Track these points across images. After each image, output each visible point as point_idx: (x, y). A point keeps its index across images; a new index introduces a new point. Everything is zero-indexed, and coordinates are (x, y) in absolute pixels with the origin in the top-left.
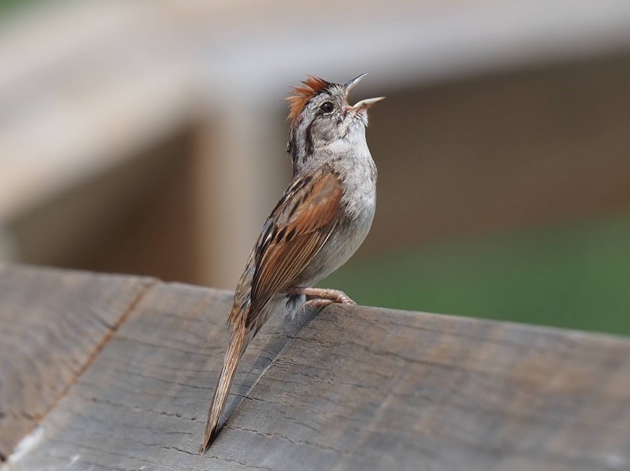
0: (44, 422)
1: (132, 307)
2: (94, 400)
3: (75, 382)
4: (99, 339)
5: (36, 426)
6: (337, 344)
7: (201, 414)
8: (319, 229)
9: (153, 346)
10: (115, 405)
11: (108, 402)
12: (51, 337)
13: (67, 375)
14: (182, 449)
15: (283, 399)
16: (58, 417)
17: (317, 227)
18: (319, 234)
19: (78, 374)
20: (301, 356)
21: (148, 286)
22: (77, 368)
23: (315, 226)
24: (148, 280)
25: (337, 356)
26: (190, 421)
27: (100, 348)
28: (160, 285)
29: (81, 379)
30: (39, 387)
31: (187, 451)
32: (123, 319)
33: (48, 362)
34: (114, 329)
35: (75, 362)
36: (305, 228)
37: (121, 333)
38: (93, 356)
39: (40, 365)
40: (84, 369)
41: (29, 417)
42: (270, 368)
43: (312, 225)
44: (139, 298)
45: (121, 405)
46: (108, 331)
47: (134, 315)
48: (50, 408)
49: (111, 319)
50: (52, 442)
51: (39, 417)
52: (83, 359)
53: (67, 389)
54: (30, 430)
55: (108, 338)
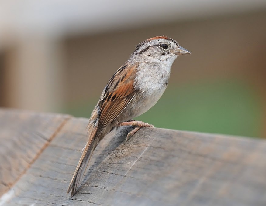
0: (14, 187)
1: (59, 130)
2: (41, 176)
3: (29, 167)
4: (42, 146)
5: (10, 189)
6: (173, 150)
7: (100, 184)
8: (127, 96)
9: (71, 149)
10: (52, 179)
11: (49, 177)
12: (15, 145)
13: (25, 163)
14: (91, 201)
15: (145, 177)
16: (21, 184)
17: (126, 95)
18: (127, 99)
19: (31, 163)
20: (153, 156)
21: (67, 120)
22: (30, 160)
23: (125, 94)
24: (67, 116)
25: (174, 156)
26: (94, 187)
27: (42, 150)
28: (74, 119)
29: (33, 165)
30: (10, 169)
31: (94, 202)
32: (54, 136)
33: (14, 156)
34: (50, 141)
35: (29, 157)
36: (121, 95)
37: (53, 142)
38: (38, 155)
39: (10, 158)
40: (34, 160)
41: (5, 185)
42: (137, 162)
43: (124, 94)
44: (62, 125)
45: (56, 179)
46: (46, 142)
47: (60, 134)
48: (16, 180)
49: (48, 136)
50: (19, 197)
51: (11, 184)
52: (34, 156)
53: (25, 171)
54: (6, 191)
55: (46, 145)
